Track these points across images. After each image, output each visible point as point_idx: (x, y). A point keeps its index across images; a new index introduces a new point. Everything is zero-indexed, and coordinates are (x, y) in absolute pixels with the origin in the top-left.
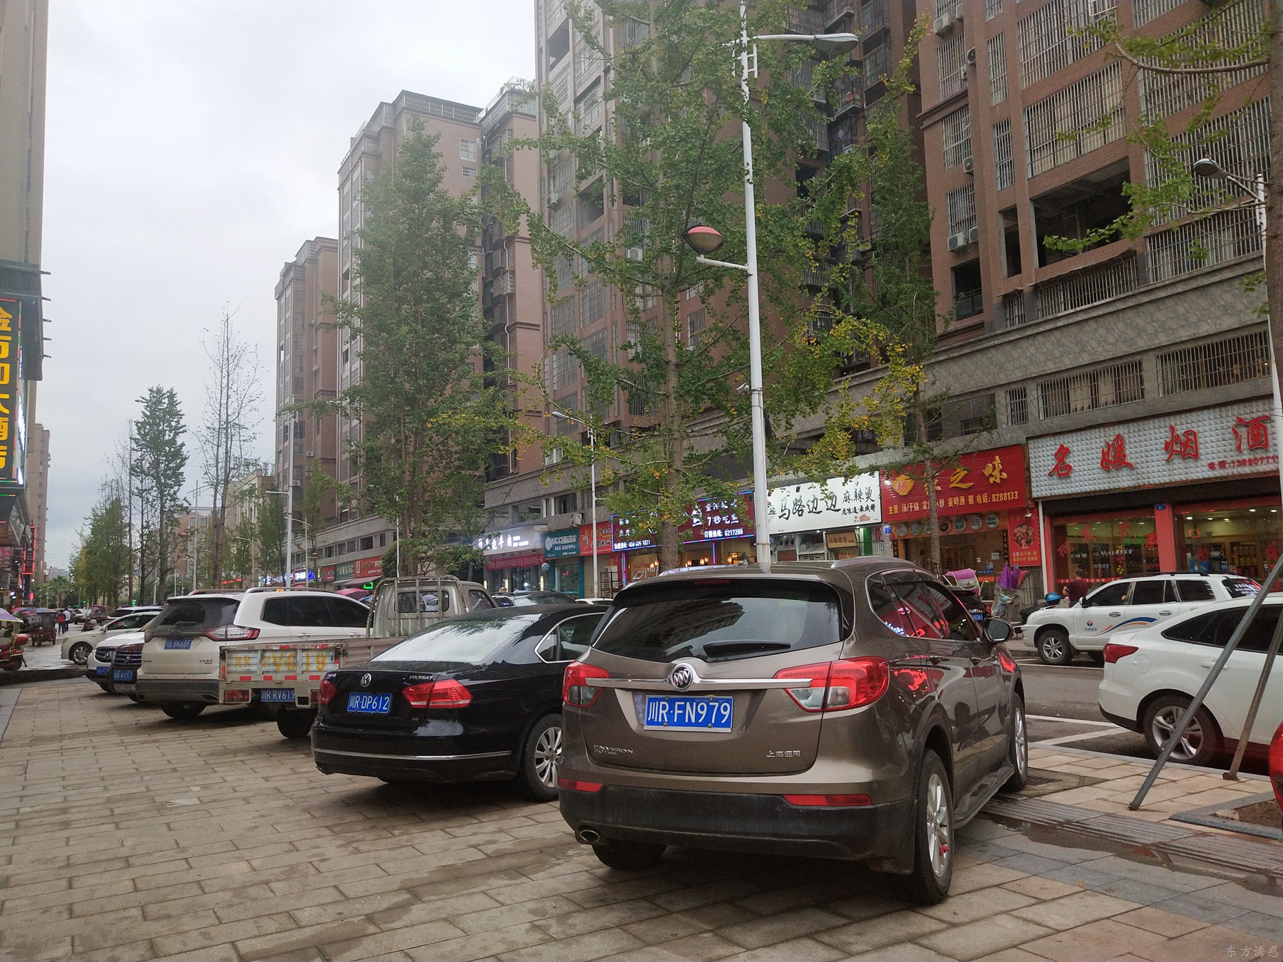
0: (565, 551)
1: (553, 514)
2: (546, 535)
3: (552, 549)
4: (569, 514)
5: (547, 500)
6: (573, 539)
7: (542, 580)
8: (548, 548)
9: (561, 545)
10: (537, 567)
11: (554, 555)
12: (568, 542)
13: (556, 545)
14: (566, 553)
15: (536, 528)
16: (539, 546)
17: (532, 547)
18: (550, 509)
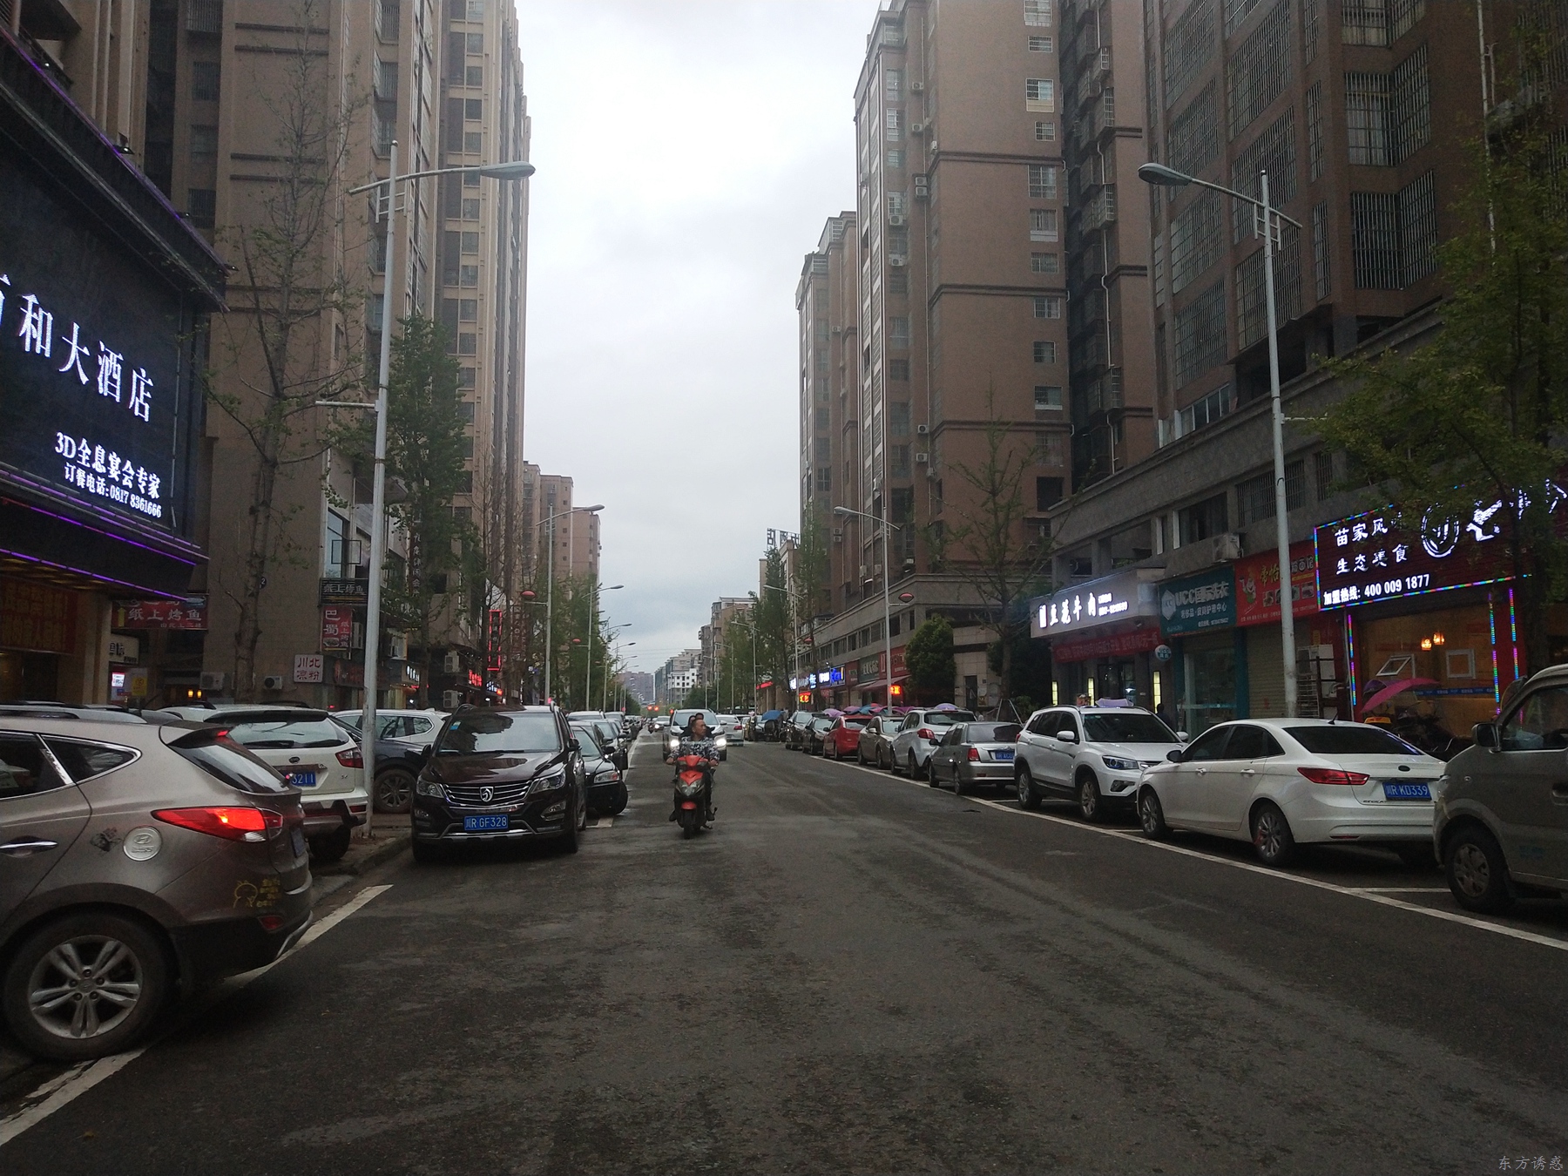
0: (1203, 618)
1: (1176, 545)
2: (1160, 588)
3: (1175, 617)
4: (1209, 541)
5: (1164, 520)
6: (1220, 590)
7: (1157, 680)
8: (1168, 612)
9: (1195, 606)
10: (1147, 654)
11: (1180, 628)
12: (1210, 597)
13: (1182, 607)
14: (1206, 623)
15: (1141, 574)
16: (1147, 611)
17: (1134, 613)
18: (1170, 538)
